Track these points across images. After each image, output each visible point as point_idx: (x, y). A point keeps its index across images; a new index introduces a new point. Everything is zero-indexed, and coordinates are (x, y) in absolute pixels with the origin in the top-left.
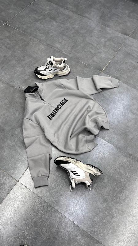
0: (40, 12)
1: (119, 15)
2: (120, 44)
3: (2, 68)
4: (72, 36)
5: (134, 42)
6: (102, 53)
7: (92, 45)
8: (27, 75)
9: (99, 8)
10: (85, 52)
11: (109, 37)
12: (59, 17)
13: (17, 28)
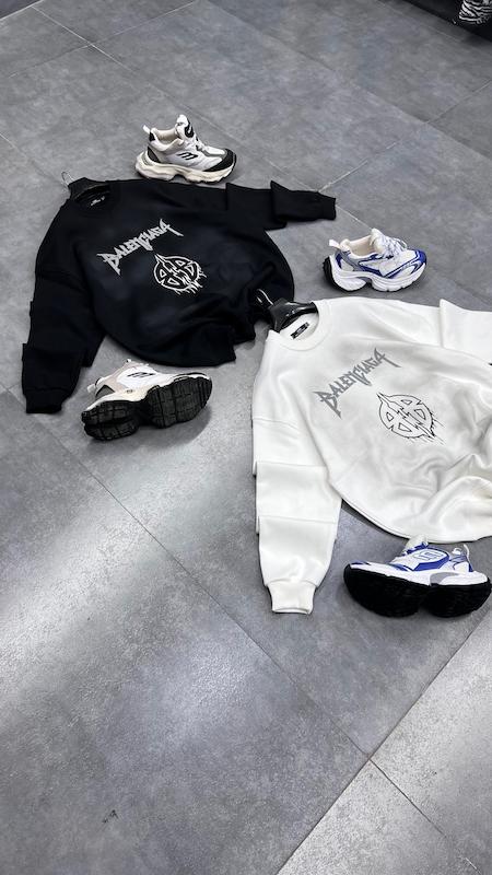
0: (194, 31)
1: (417, 68)
2: (396, 137)
3: (48, 143)
4: (263, 98)
5: (437, 139)
6: (335, 151)
7: (314, 128)
8: (109, 167)
9: (364, 45)
10: (288, 140)
11: (368, 116)
12: (242, 50)
13: (121, 59)
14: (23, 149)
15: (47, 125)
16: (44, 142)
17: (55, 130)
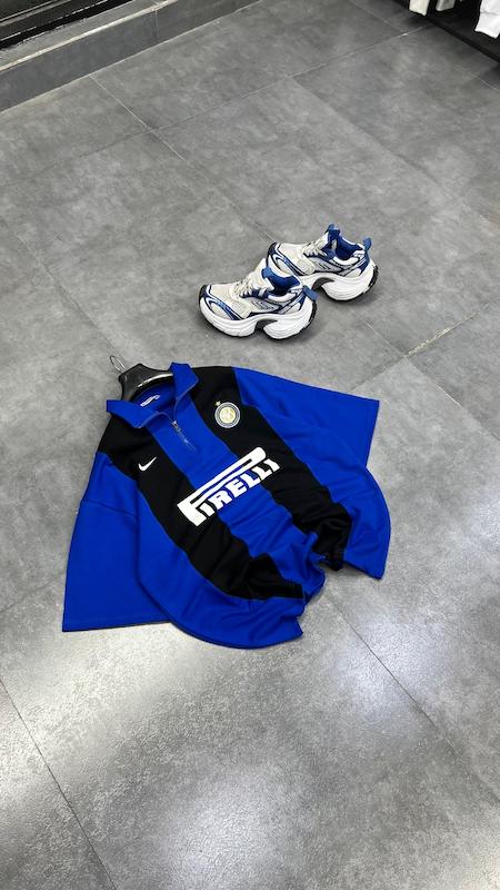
14: (50, 267)
15: (85, 237)
16: (77, 259)
17: (91, 245)
